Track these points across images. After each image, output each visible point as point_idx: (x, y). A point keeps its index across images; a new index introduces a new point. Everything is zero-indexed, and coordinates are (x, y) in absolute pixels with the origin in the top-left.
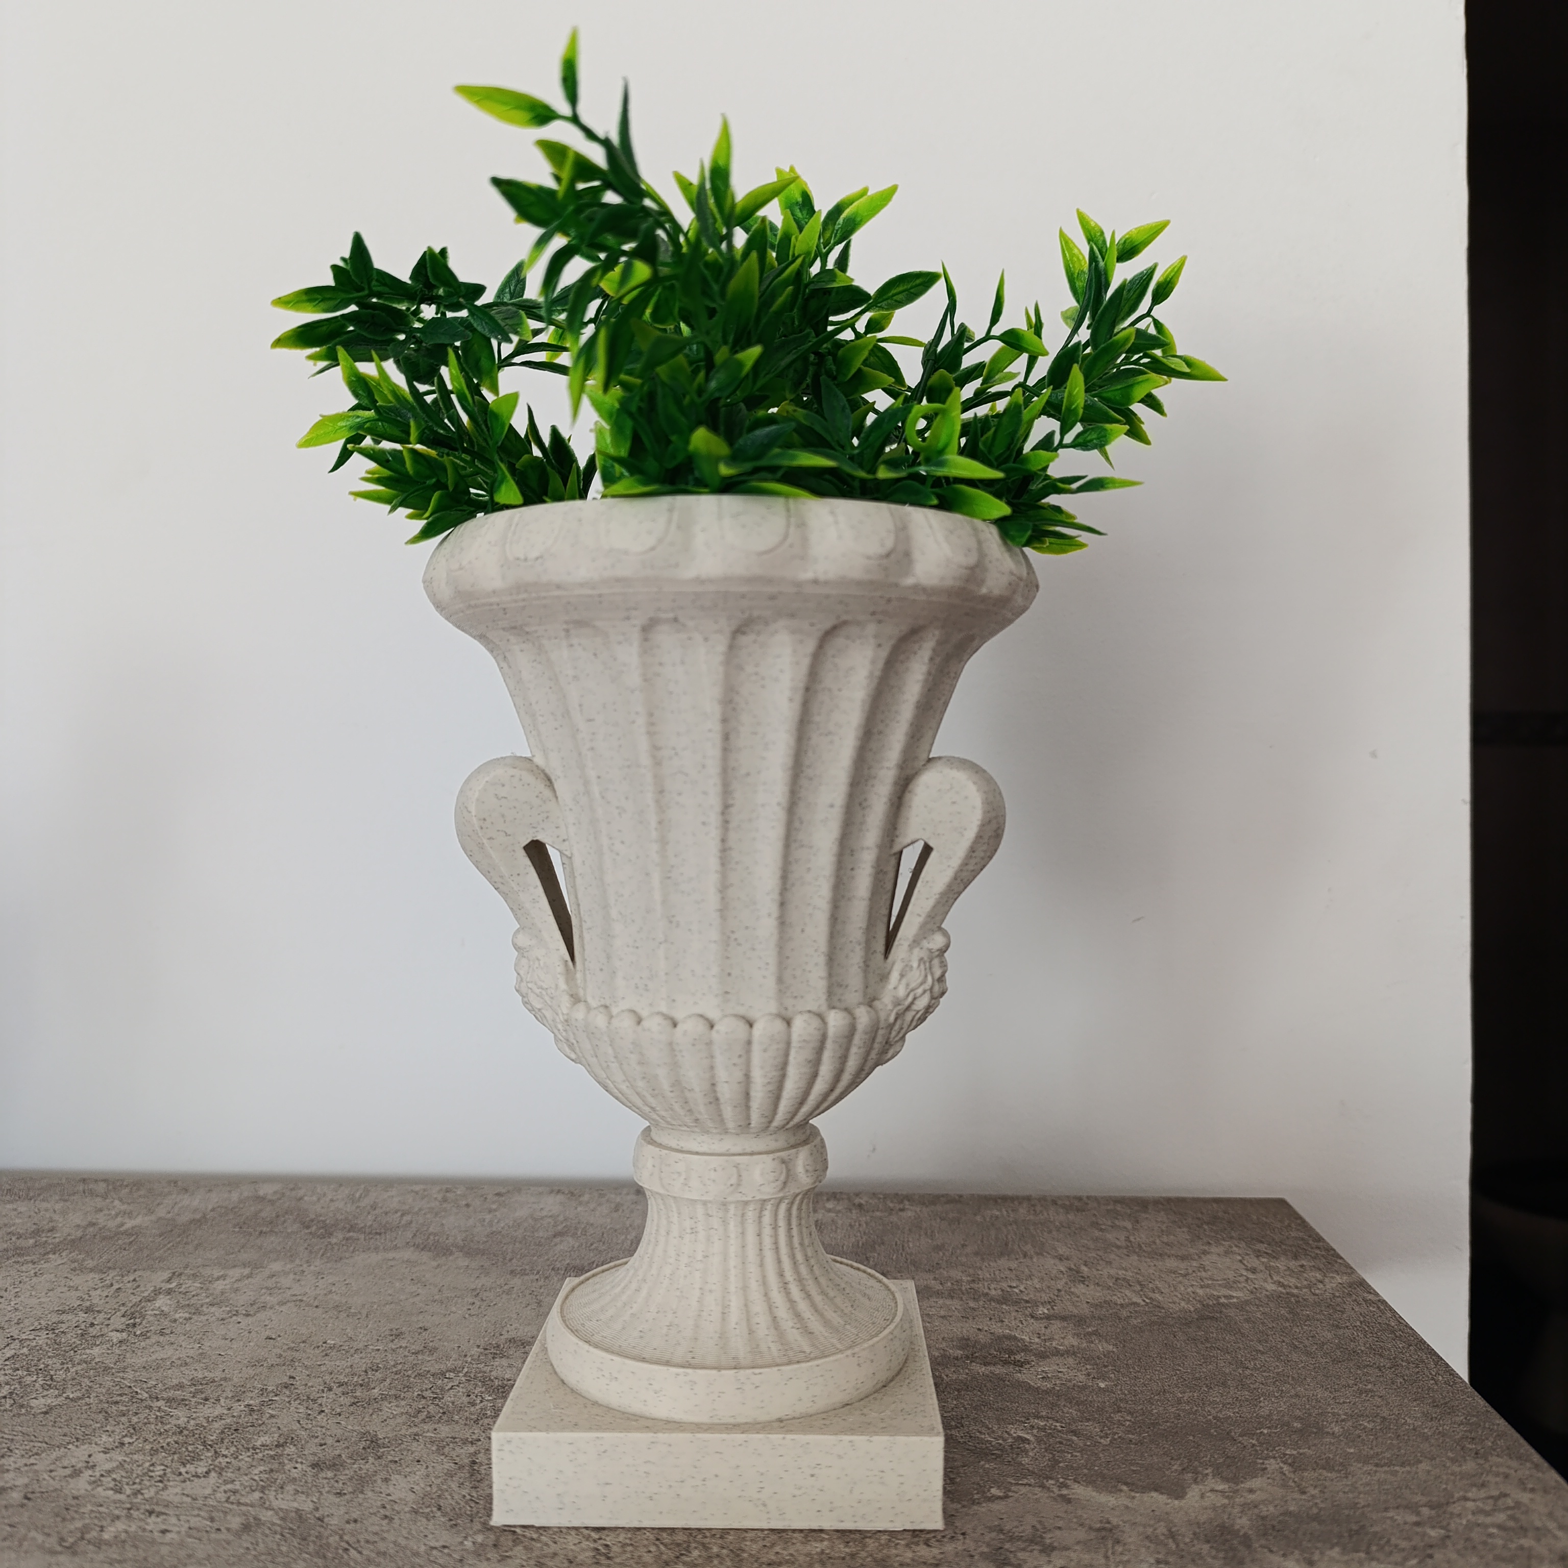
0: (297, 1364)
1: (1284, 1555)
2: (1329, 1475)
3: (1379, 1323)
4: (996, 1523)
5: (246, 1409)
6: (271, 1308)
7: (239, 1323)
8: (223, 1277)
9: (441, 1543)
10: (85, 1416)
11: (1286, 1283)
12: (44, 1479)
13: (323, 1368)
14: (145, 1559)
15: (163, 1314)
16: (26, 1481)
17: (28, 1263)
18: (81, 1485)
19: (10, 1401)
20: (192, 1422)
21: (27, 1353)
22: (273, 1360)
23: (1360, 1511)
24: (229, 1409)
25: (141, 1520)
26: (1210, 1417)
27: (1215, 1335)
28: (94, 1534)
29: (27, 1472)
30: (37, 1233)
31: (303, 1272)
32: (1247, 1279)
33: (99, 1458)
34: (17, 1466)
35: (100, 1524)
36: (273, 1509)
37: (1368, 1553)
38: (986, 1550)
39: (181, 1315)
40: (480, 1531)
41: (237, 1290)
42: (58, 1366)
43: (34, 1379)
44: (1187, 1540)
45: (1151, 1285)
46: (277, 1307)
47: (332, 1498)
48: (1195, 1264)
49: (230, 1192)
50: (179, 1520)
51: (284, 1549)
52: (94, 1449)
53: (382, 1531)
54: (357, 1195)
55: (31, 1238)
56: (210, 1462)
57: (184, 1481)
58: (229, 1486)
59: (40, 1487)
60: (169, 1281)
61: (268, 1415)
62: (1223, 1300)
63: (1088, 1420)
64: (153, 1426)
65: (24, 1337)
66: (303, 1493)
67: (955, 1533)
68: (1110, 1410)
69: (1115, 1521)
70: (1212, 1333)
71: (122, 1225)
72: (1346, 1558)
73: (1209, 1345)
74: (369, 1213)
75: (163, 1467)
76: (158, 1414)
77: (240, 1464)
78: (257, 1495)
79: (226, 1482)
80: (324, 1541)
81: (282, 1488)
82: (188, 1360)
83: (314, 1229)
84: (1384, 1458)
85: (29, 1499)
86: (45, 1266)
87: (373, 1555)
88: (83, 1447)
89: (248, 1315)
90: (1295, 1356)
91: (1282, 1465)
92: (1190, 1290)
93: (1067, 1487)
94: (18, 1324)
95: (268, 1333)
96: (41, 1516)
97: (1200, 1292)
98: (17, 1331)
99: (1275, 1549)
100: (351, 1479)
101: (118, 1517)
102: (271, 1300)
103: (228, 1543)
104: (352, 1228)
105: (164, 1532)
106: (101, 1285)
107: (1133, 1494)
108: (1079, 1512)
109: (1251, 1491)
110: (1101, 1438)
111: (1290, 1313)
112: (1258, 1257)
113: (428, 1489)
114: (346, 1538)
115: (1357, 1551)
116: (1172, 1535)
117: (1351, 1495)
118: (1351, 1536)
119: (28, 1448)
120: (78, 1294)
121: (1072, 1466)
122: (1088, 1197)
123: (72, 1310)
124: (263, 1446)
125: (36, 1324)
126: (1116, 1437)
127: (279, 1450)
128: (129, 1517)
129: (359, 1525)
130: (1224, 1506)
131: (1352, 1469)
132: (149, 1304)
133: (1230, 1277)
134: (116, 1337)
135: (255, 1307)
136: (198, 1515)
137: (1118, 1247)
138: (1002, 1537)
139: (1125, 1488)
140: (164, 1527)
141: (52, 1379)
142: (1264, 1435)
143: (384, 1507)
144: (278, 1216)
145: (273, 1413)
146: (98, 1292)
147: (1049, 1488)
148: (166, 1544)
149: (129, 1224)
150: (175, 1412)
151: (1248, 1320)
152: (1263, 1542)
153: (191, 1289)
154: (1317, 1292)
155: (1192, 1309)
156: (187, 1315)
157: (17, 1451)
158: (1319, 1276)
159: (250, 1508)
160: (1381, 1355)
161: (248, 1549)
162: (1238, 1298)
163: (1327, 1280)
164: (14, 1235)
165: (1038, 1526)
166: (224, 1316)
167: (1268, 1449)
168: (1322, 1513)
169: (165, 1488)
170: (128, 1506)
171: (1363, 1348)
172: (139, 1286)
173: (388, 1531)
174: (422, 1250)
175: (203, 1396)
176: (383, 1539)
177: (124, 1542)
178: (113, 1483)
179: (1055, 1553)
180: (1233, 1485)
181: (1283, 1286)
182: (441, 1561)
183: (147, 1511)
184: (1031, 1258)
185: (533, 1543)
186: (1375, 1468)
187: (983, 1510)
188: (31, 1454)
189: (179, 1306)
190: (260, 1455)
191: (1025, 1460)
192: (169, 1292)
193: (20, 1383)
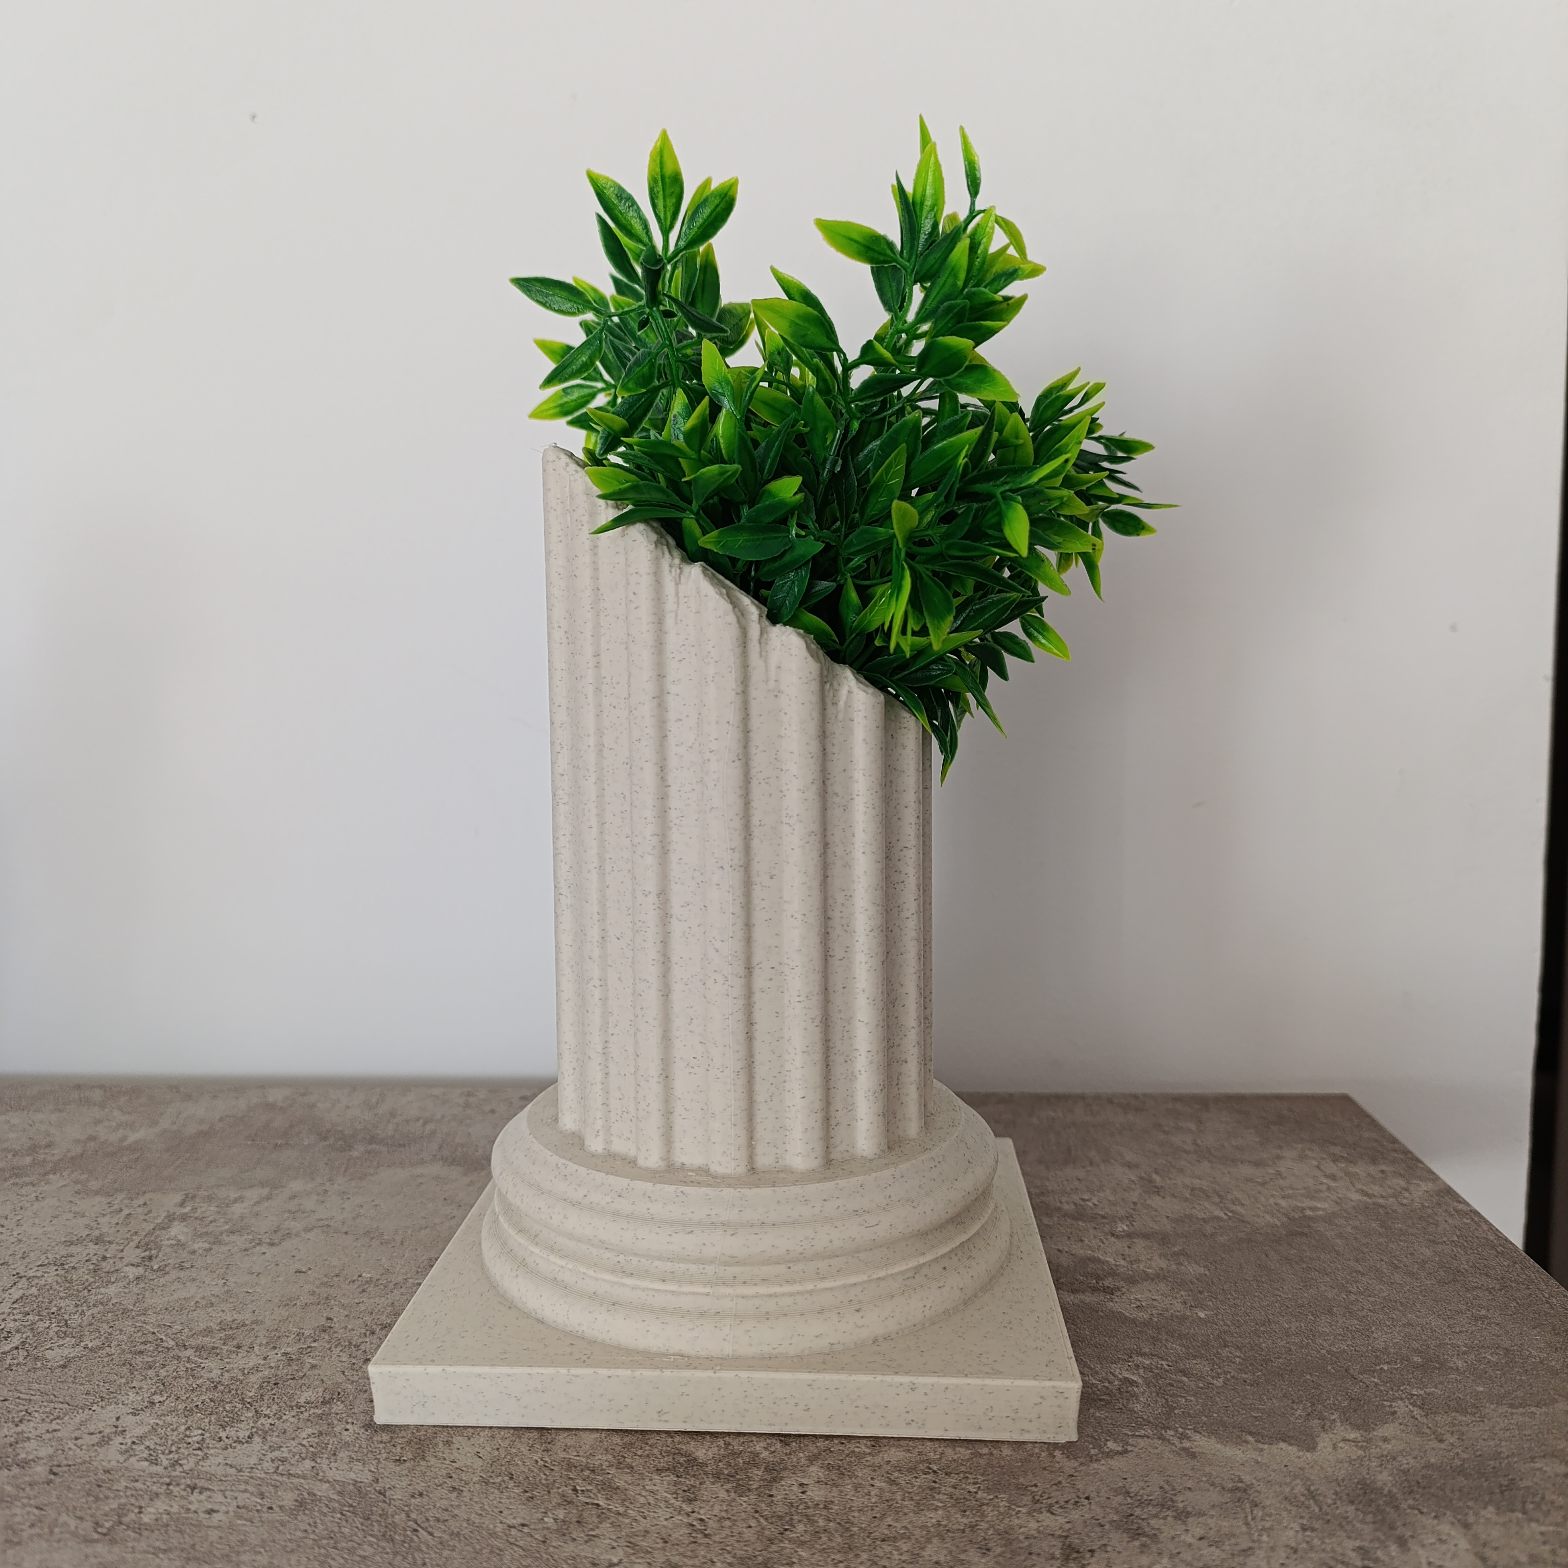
0: (333, 1302)
1: (1436, 1517)
2: (1464, 1419)
3: (1477, 1237)
4: (1120, 1484)
5: (283, 1358)
6: (297, 1235)
7: (264, 1253)
8: (240, 1199)
9: (519, 1521)
10: (107, 1369)
11: (1370, 1192)
12: (70, 1449)
13: (362, 1307)
14: (193, 1546)
15: (181, 1245)
16: (50, 1451)
17: (27, 1185)
18: (111, 1455)
19: (23, 1353)
20: (226, 1375)
21: (36, 1293)
22: (304, 1299)
23: (1506, 1461)
24: (265, 1359)
25: (182, 1497)
26: (1323, 1352)
27: (1308, 1254)
28: (132, 1516)
29: (50, 1440)
30: (33, 1149)
31: (326, 1191)
32: (1329, 1188)
33: (128, 1421)
34: (38, 1433)
35: (137, 1504)
36: (328, 1482)
37: (1524, 1512)
38: (1116, 1518)
39: (200, 1245)
40: (560, 1505)
41: (257, 1215)
42: (72, 1309)
43: (47, 1325)
44: (1330, 1501)
45: (1229, 1197)
46: (303, 1234)
47: (391, 1465)
48: (1271, 1171)
49: (237, 1098)
50: (226, 1497)
51: (346, 1531)
52: (123, 1410)
53: (452, 1506)
54: (374, 1100)
55: (28, 1155)
56: (252, 1425)
57: (226, 1448)
58: (277, 1454)
59: (66, 1459)
60: (182, 1204)
61: (309, 1366)
62: (1308, 1213)
63: (1195, 1357)
64: (183, 1381)
65: (31, 1273)
66: (358, 1460)
67: (1078, 1497)
68: (1215, 1344)
69: (1247, 1479)
70: (1305, 1251)
71: (125, 1138)
72: (1501, 1520)
73: (1305, 1266)
74: (389, 1121)
75: (200, 1432)
76: (188, 1365)
77: (286, 1426)
78: (308, 1464)
79: (272, 1449)
80: (390, 1520)
81: (334, 1454)
82: (214, 1300)
83: (331, 1141)
84: (1517, 1397)
85: (55, 1474)
86: (46, 1188)
87: (447, 1537)
88: (109, 1408)
89: (272, 1244)
90: (1397, 1277)
91: (1411, 1407)
92: (1272, 1201)
93: (1188, 1438)
94: (24, 1258)
95: (298, 1266)
96: (70, 1495)
97: (1283, 1203)
98: (23, 1267)
99: (1425, 1510)
100: (409, 1442)
101: (157, 1495)
102: (296, 1226)
103: (283, 1524)
104: (372, 1140)
105: (210, 1512)
106: (109, 1210)
107: (1260, 1446)
108: (1207, 1469)
109: (1385, 1440)
110: (1213, 1378)
111: (1381, 1227)
112: (1334, 1161)
113: (496, 1453)
114: (413, 1516)
115: (1513, 1511)
116: (1312, 1495)
117: (1492, 1443)
118: (1502, 1492)
119: (48, 1410)
120: (86, 1221)
121: (1189, 1413)
122: (1145, 1095)
123: (80, 1241)
124: (308, 1403)
125: (43, 1257)
126: (1228, 1376)
127: (326, 1408)
128: (169, 1494)
129: (425, 1499)
130: (1360, 1458)
131: (1487, 1411)
132: (164, 1232)
133: (1310, 1185)
134: (132, 1272)
135: (280, 1234)
136: (246, 1491)
137: (1187, 1152)
138: (1129, 1500)
139: (1250, 1438)
140: (210, 1506)
141: (66, 1324)
142: (1385, 1371)
143: (451, 1477)
144: (291, 1126)
145: (314, 1362)
146: (107, 1219)
147: (1169, 1440)
148: (215, 1528)
149: (133, 1137)
150: (206, 1363)
151: (1340, 1236)
152: (1411, 1502)
153: (208, 1214)
154: (1405, 1201)
155: (1279, 1224)
156: (206, 1245)
157: (36, 1415)
158: (1403, 1183)
159: (303, 1481)
160: (1487, 1275)
161: (306, 1531)
162: (1324, 1210)
163: (1412, 1188)
164: (9, 1151)
165: (1166, 1487)
166: (248, 1246)
167: (1392, 1390)
168: (1466, 1465)
169: (205, 1457)
170: (167, 1480)
171: (1466, 1267)
172: (150, 1212)
173: (459, 1506)
174: (452, 1164)
175: (235, 1342)
176: (455, 1516)
177: (167, 1525)
178: (147, 1452)
179: (1190, 1520)
180: (1365, 1434)
181: (1367, 1195)
182: (521, 1543)
183: (188, 1486)
184: (1098, 1166)
185: (620, 1518)
186: (1510, 1410)
187: (1103, 1468)
188: (52, 1417)
189: (198, 1235)
190: (306, 1414)
191: (1138, 1407)
192: (184, 1218)
193: (32, 1329)
